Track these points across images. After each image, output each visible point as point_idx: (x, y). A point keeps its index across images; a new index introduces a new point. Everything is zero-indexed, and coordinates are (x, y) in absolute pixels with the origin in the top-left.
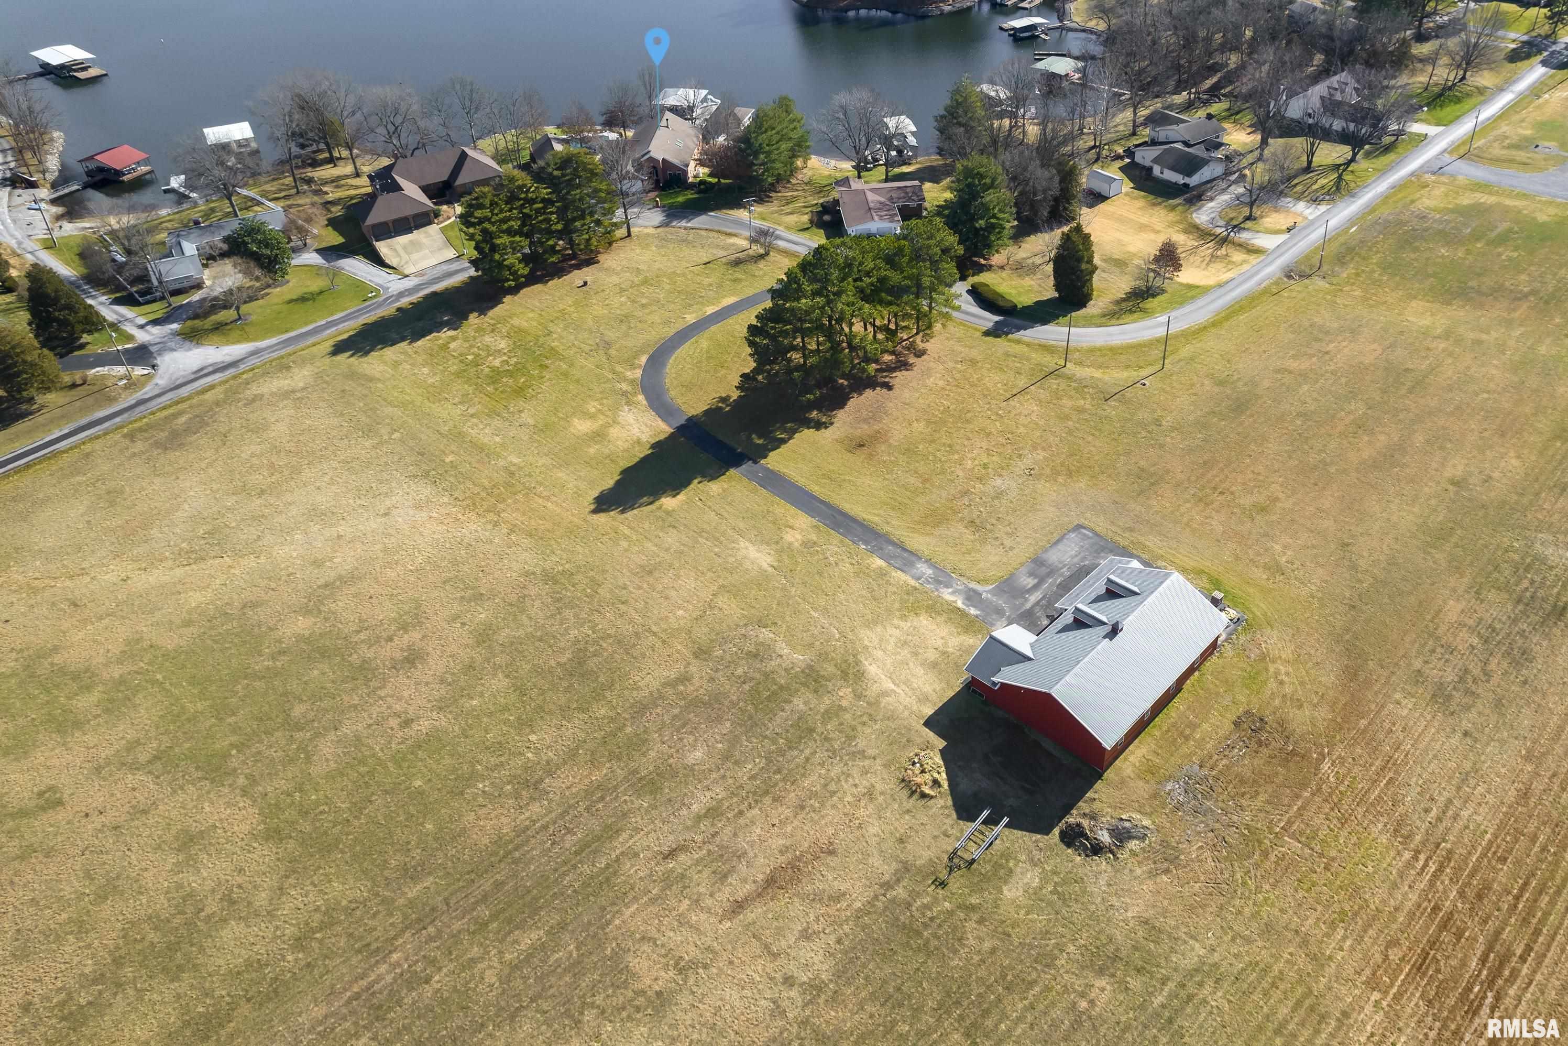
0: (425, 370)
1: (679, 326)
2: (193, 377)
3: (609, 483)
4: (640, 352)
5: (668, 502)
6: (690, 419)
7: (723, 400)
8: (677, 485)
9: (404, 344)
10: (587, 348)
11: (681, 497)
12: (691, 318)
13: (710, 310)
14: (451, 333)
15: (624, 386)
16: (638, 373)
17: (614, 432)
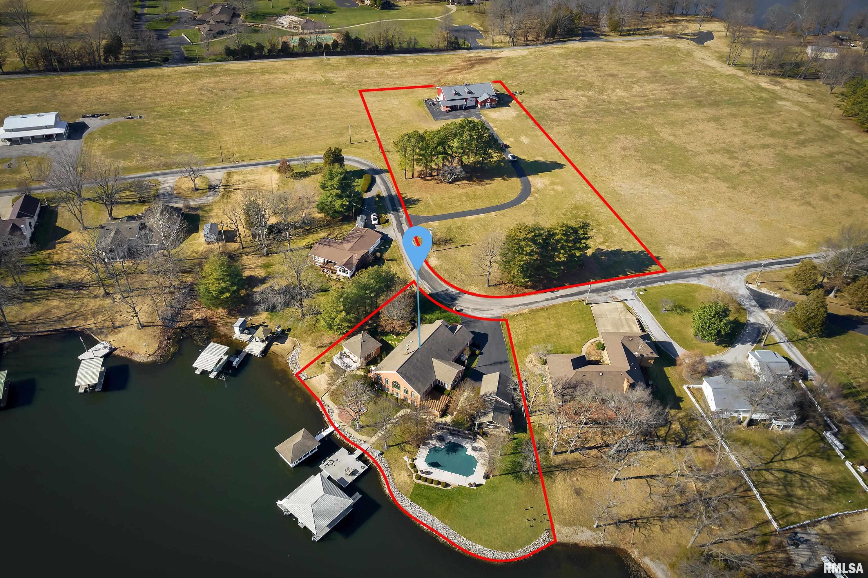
0: (615, 232)
1: (500, 212)
2: (725, 273)
3: (556, 170)
4: (523, 206)
5: (541, 159)
6: (520, 178)
7: (504, 179)
8: (536, 163)
9: (624, 250)
10: (544, 217)
11: (536, 159)
12: (493, 214)
13: (482, 216)
14: (602, 247)
15: (537, 195)
16: (529, 198)
17: (548, 183)
